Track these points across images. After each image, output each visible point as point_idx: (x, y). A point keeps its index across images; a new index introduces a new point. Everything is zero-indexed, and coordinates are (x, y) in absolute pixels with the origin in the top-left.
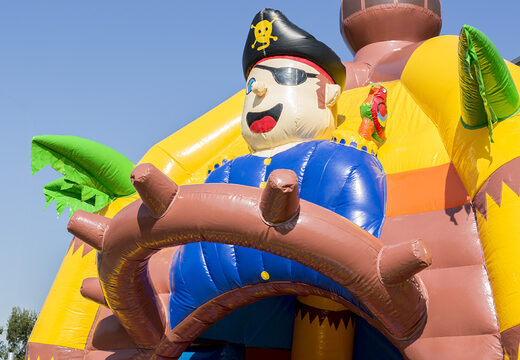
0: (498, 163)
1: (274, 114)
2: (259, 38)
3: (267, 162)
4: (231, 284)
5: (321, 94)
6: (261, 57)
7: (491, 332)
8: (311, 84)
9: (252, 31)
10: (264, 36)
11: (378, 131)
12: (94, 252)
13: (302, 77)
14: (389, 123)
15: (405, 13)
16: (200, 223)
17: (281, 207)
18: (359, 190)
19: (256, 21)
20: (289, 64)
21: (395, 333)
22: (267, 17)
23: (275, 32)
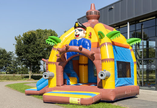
0: (101, 44)
1: (79, 35)
2: (76, 25)
3: (78, 41)
4: (74, 54)
5: (84, 32)
6: (76, 27)
7: (100, 60)
8: (83, 31)
9: (75, 24)
10: (77, 25)
11: (90, 37)
12: (59, 52)
13: (81, 30)
14: (92, 36)
15: (95, 16)
16: (73, 50)
17: (81, 49)
18: (88, 44)
19: (76, 23)
20: (80, 28)
21: (92, 60)
22: (77, 23)
23: (78, 25)
